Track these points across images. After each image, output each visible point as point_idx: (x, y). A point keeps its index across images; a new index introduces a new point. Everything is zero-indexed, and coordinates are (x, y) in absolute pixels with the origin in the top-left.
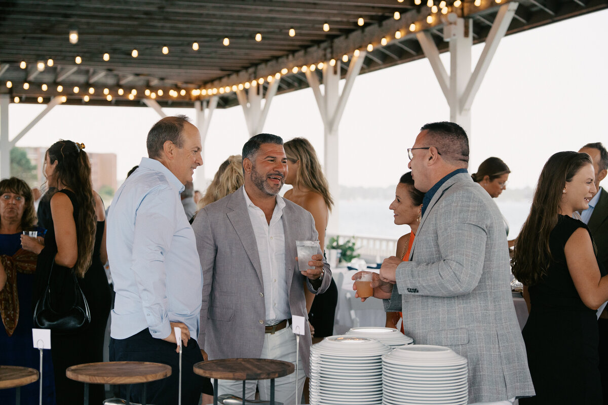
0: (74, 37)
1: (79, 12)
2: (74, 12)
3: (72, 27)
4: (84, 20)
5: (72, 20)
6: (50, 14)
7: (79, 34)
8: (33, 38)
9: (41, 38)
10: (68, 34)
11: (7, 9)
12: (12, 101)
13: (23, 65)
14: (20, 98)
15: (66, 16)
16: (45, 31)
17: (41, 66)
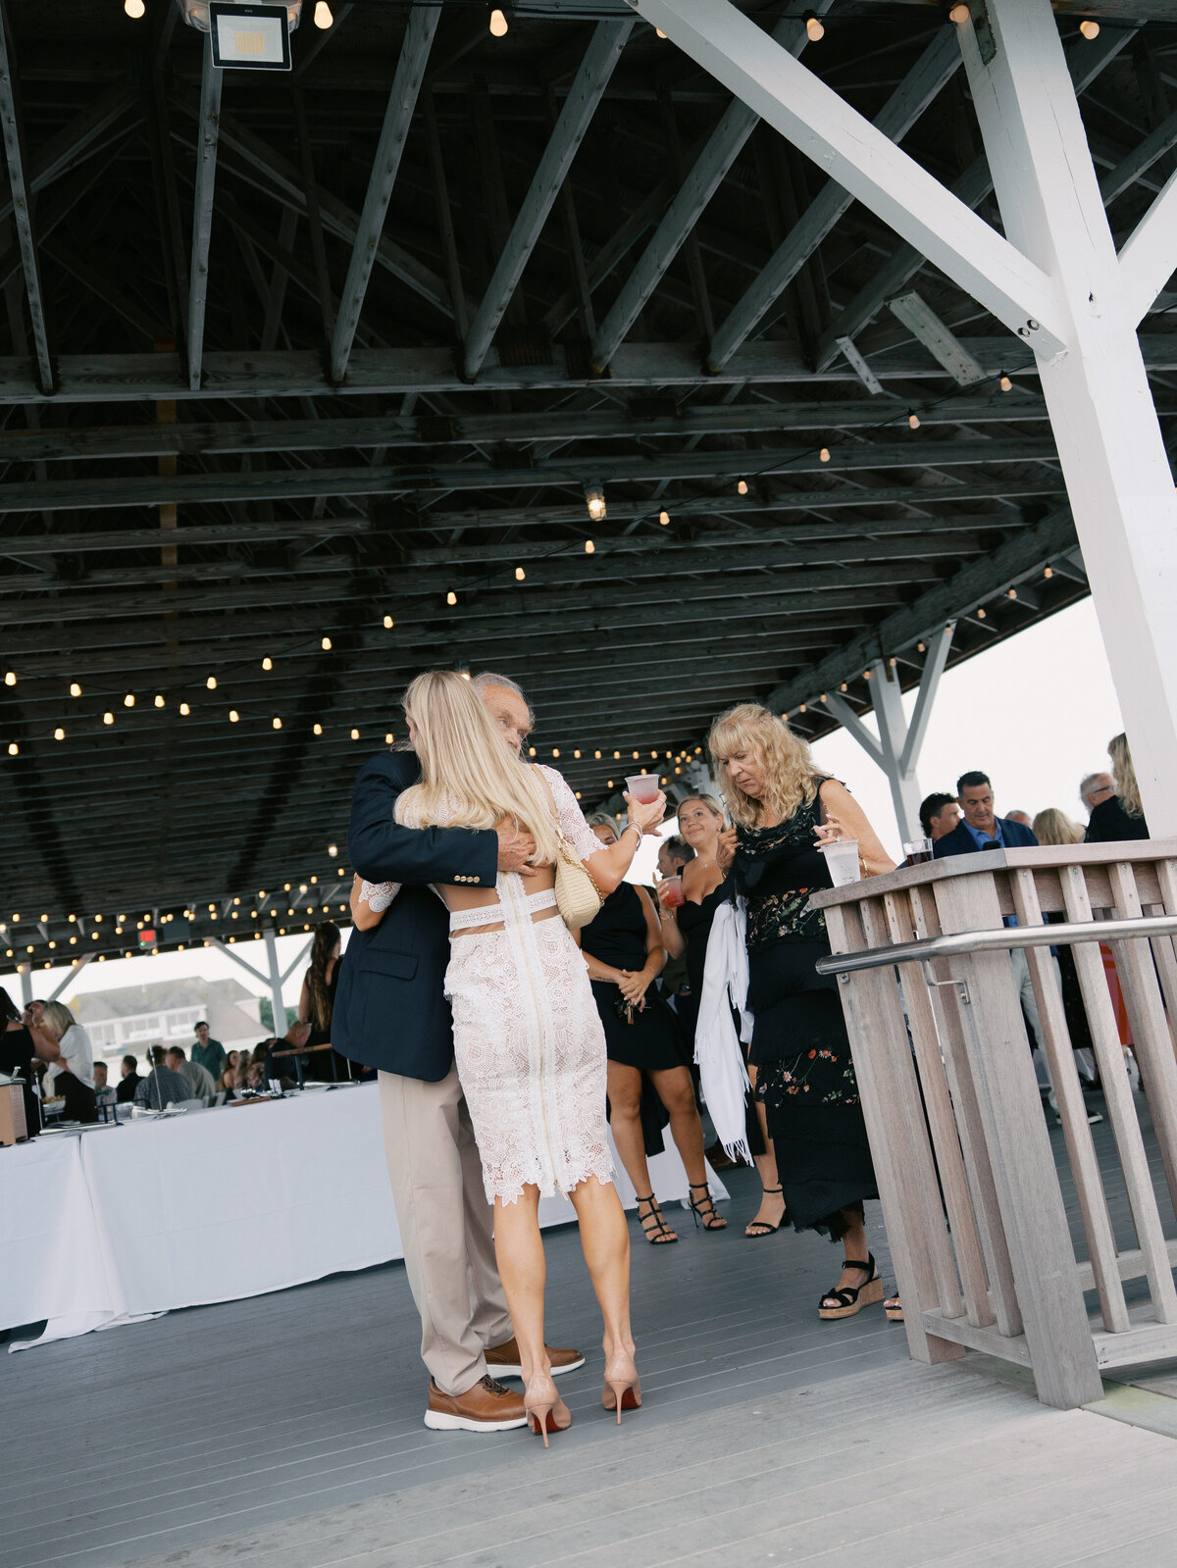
0: (333, 851)
1: (335, 825)
2: (330, 825)
3: (330, 841)
4: (339, 832)
5: (328, 833)
6: (306, 832)
7: (338, 847)
8: (293, 859)
9: (301, 859)
10: (327, 849)
11: (264, 834)
12: (278, 935)
13: (287, 887)
14: (286, 929)
15: (323, 830)
16: (303, 850)
17: (303, 889)
